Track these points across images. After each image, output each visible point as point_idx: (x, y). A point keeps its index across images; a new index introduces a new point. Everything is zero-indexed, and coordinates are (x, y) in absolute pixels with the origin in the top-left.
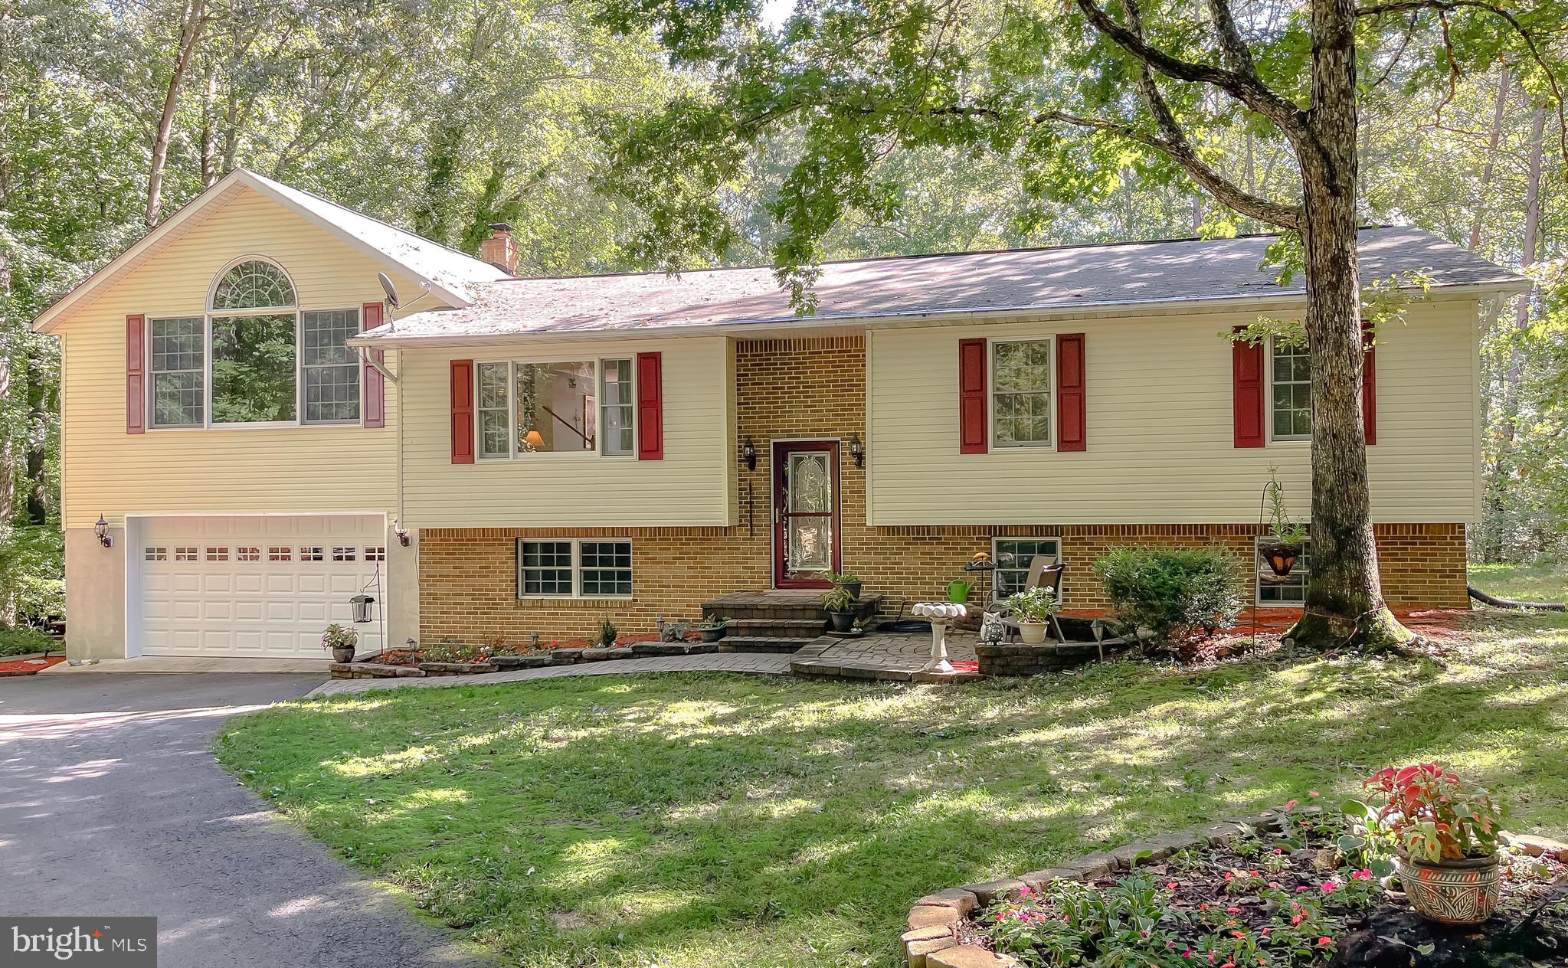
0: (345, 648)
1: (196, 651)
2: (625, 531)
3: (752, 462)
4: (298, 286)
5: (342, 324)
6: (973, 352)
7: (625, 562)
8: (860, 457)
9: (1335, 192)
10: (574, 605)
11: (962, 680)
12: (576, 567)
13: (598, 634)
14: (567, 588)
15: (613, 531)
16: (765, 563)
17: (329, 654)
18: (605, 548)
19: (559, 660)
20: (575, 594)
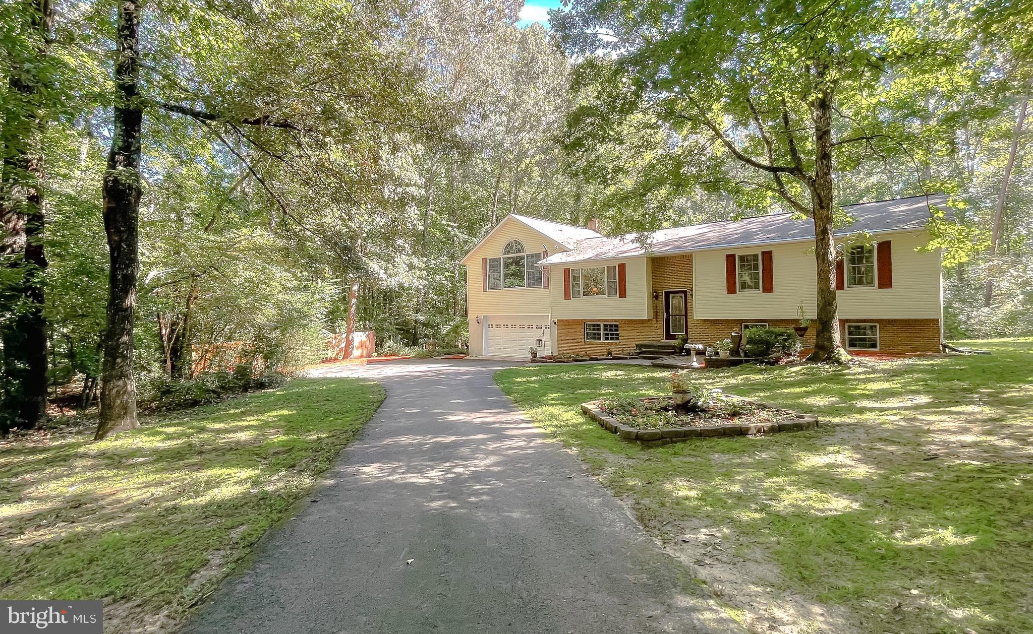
0: (534, 354)
1: (500, 354)
2: (616, 321)
3: (656, 297)
4: (525, 247)
5: (538, 257)
6: (730, 259)
7: (617, 330)
8: (692, 295)
9: (822, 208)
10: (601, 344)
11: (701, 368)
12: (602, 332)
13: (606, 353)
14: (599, 338)
15: (613, 320)
16: (662, 331)
17: (530, 356)
18: (611, 326)
19: (591, 359)
20: (602, 340)
